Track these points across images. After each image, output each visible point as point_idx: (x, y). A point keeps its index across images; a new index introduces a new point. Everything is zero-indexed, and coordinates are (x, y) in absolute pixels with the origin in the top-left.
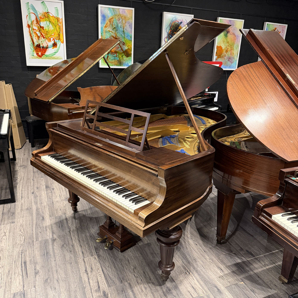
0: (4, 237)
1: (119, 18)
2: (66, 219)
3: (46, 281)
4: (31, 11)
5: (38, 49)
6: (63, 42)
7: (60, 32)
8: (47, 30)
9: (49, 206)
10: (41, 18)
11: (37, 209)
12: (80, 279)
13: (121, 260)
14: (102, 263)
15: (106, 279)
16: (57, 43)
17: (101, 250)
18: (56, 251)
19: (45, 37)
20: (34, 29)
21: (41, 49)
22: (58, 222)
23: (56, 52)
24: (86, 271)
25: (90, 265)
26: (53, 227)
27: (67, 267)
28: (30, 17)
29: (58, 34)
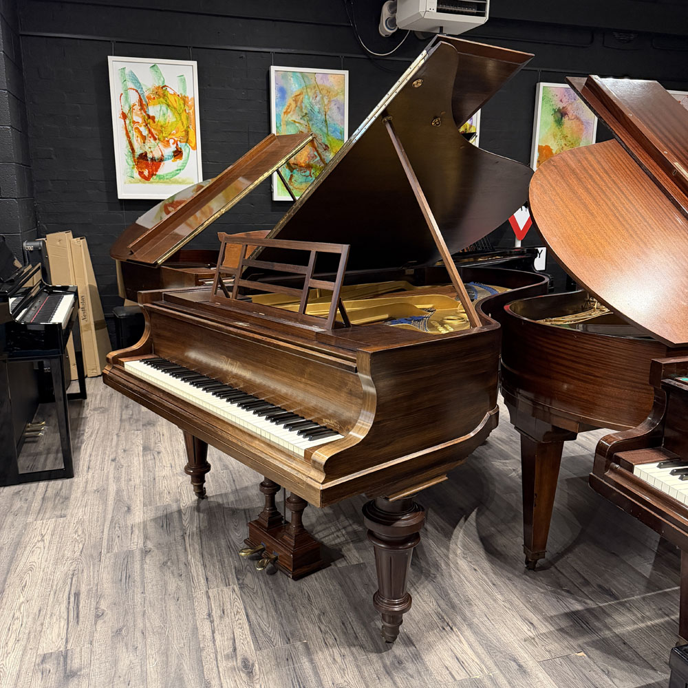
0: (40, 545)
1: (315, 93)
2: (180, 511)
3: (118, 632)
4: (130, 85)
5: (141, 162)
6: (195, 148)
7: (188, 127)
8: (162, 123)
9: (145, 486)
10: (149, 98)
11: (118, 492)
12: (193, 631)
13: (292, 597)
14: (248, 600)
15: (253, 633)
16: (183, 150)
17: (249, 575)
18: (147, 574)
19: (157, 137)
20: (134, 122)
21: (149, 162)
22: (160, 517)
23: (180, 170)
24: (209, 615)
25: (220, 605)
26: (148, 527)
27: (168, 606)
28: (127, 99)
29: (185, 131)
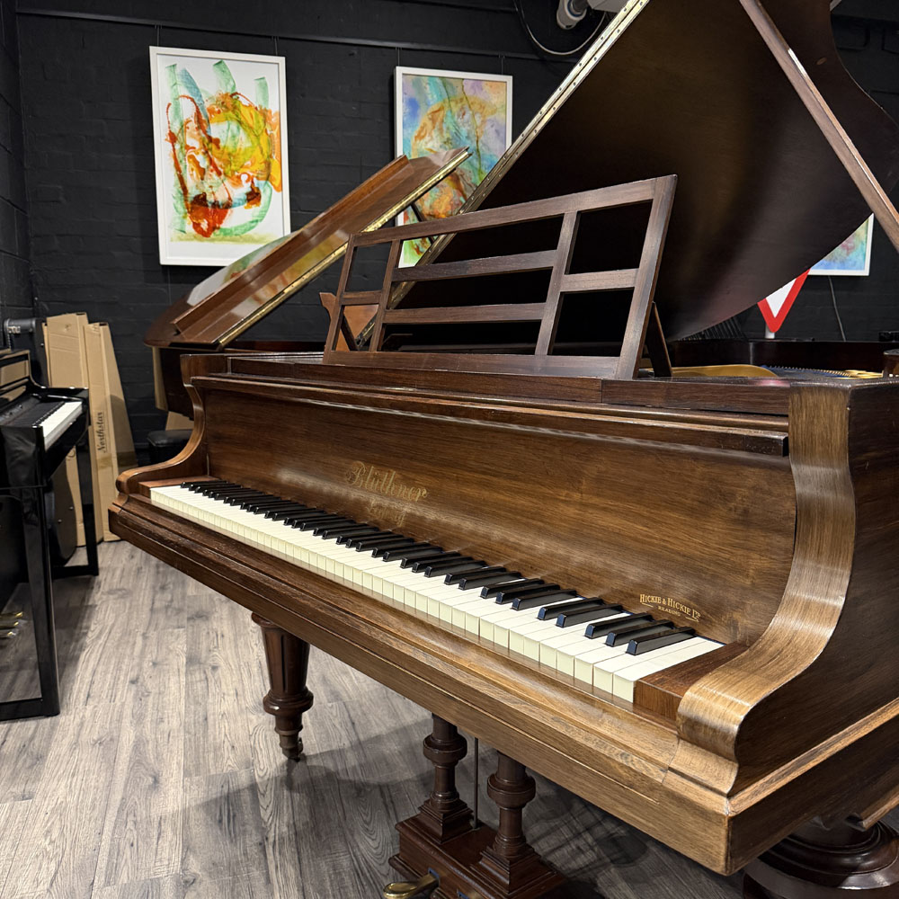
1: (462, 108)
2: (253, 788)
4: (183, 91)
5: (197, 209)
6: (280, 188)
7: (270, 156)
8: (230, 150)
9: (189, 733)
10: (212, 111)
11: (139, 745)
16: (262, 190)
19: (222, 170)
20: (188, 148)
21: (210, 209)
23: (257, 221)
28: (177, 110)
29: (265, 162)
